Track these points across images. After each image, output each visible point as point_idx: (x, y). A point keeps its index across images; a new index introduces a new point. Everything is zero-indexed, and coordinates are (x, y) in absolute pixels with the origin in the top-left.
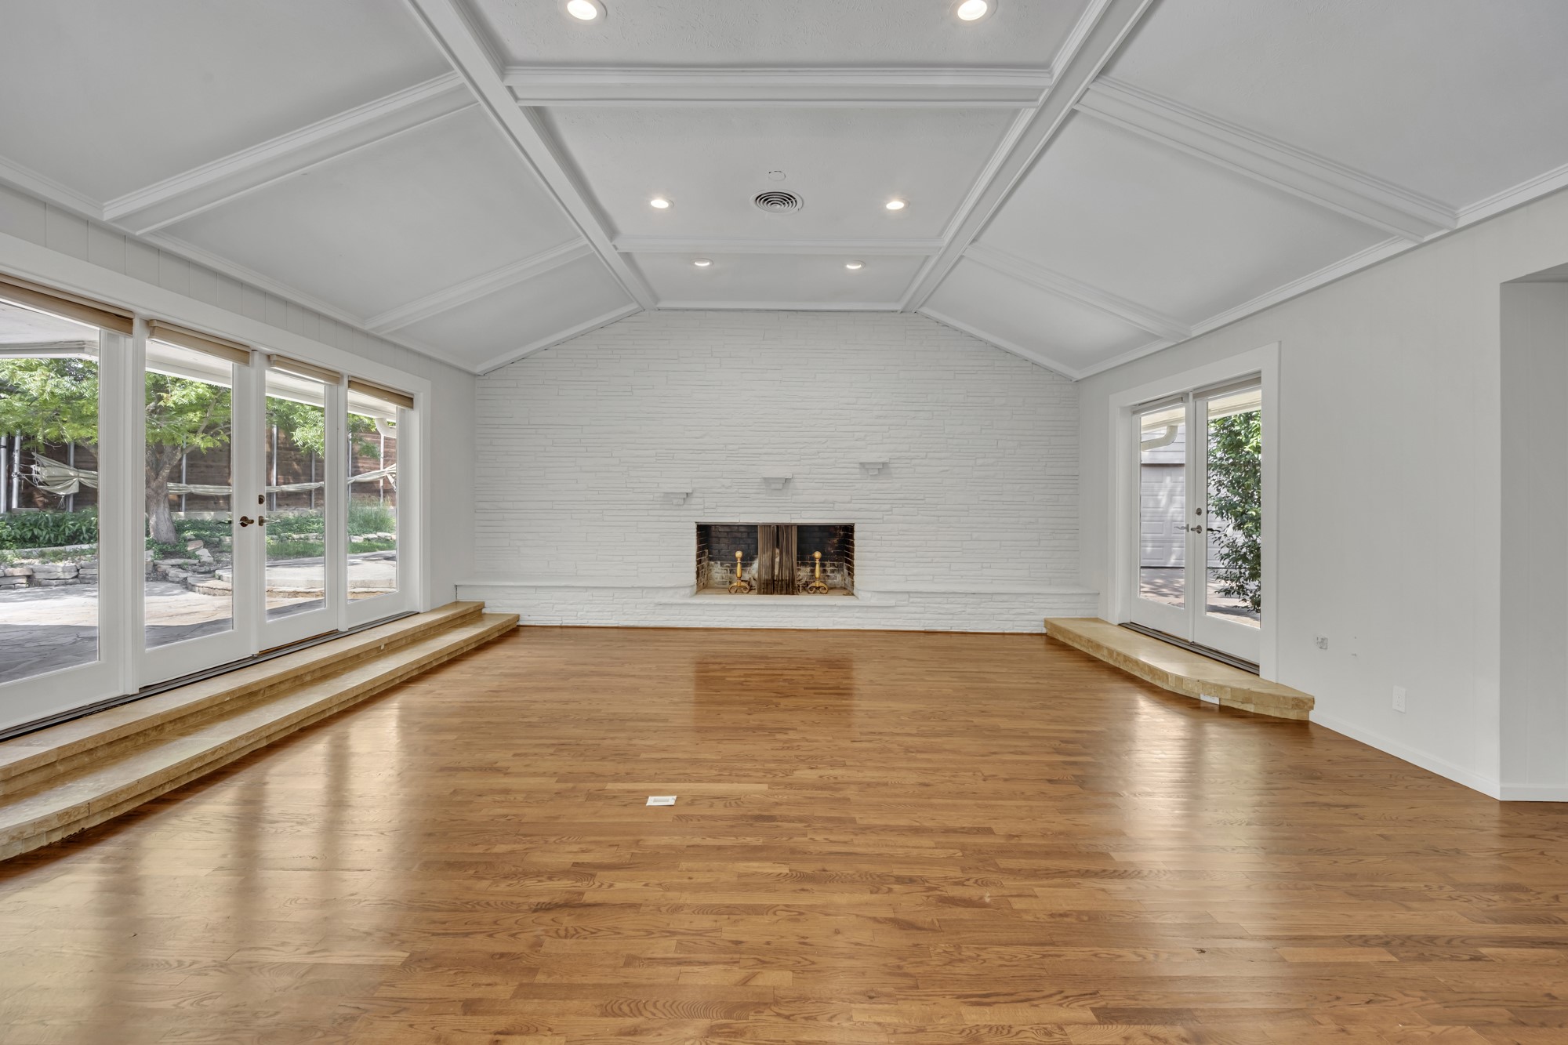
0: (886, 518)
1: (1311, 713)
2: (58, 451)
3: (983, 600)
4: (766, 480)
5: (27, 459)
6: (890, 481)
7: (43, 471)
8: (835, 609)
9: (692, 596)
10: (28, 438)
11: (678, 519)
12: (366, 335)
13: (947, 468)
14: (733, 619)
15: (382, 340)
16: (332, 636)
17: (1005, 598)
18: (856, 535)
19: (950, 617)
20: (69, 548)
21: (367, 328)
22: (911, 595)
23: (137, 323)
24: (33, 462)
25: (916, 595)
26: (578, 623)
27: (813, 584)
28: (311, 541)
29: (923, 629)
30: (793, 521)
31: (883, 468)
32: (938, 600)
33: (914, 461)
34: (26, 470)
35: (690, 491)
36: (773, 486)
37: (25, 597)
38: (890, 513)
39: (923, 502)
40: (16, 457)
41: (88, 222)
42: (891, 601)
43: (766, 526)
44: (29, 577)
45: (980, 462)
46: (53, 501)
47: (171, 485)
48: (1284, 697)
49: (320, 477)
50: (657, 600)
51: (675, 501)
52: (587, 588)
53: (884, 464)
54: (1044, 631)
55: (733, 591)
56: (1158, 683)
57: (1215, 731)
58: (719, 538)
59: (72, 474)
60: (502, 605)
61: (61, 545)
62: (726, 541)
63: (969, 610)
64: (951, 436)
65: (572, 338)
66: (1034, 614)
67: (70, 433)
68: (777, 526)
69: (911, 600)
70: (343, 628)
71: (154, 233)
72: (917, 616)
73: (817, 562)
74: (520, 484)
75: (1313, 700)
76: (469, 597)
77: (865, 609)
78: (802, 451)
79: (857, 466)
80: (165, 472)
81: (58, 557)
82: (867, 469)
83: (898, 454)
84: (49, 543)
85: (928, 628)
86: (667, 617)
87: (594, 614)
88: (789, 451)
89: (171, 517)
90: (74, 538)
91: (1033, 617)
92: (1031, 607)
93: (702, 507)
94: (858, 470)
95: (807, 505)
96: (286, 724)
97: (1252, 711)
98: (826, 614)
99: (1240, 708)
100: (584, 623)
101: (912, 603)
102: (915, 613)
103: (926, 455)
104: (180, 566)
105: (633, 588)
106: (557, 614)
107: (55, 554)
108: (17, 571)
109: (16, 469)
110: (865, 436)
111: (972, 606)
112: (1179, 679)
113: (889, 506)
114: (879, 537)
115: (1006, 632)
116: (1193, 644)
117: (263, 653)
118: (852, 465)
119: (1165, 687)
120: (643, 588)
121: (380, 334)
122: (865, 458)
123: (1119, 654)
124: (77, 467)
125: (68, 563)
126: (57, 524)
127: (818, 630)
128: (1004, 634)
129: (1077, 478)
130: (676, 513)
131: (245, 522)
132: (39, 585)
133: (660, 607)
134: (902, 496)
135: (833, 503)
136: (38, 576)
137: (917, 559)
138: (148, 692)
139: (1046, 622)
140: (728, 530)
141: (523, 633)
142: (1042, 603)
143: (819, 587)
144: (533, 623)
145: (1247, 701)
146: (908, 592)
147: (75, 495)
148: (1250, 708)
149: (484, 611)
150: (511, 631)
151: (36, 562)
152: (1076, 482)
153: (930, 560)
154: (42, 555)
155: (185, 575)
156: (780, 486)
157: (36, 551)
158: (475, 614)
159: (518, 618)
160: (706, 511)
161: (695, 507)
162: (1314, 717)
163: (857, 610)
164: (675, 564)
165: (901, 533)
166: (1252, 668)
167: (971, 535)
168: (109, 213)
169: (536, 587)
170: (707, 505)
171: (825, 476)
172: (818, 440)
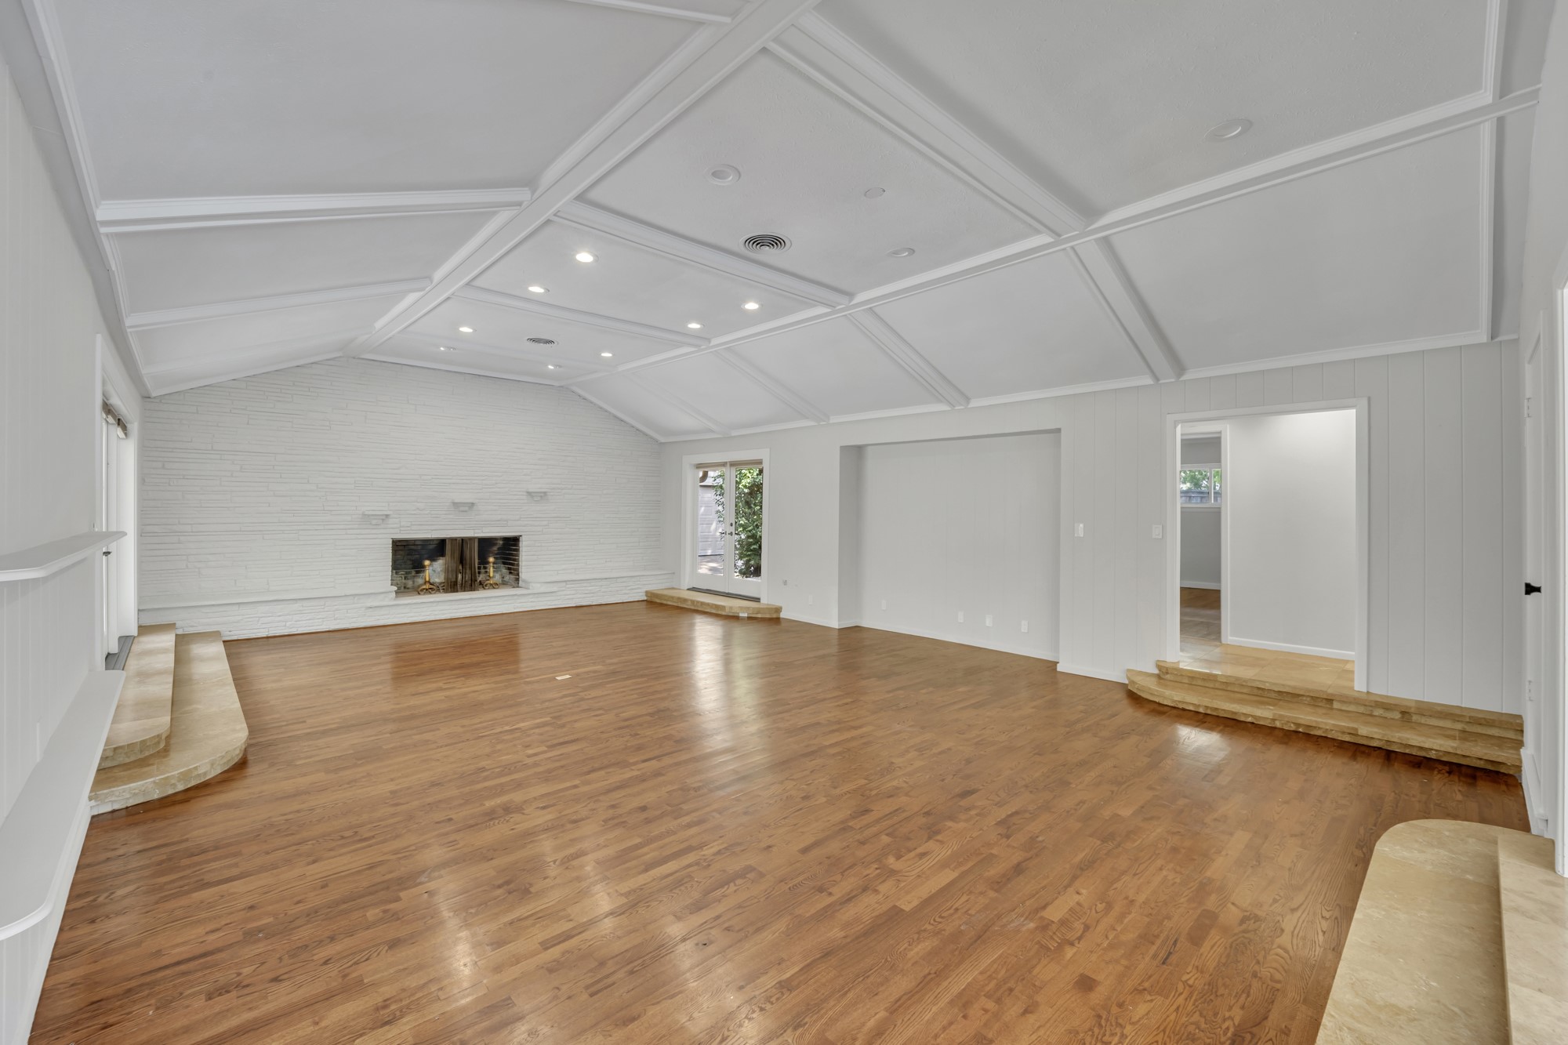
0: (544, 530)
1: (781, 613)
3: (611, 582)
4: (455, 505)
6: (548, 505)
8: (516, 597)
9: (395, 600)
11: (378, 536)
13: (585, 496)
17: (621, 580)
18: (521, 544)
22: (568, 583)
26: (286, 632)
27: (490, 582)
29: (574, 605)
30: (476, 535)
31: (543, 496)
32: (585, 585)
33: (564, 491)
35: (388, 513)
36: (462, 509)
38: (551, 526)
39: (569, 519)
42: (554, 588)
43: (453, 540)
45: (605, 492)
48: (771, 609)
50: (369, 605)
51: (374, 522)
52: (296, 600)
53: (545, 493)
54: (645, 598)
55: (422, 593)
56: (720, 612)
57: (739, 631)
60: (196, 624)
63: (602, 590)
64: (588, 474)
66: (640, 588)
68: (462, 540)
69: (568, 586)
72: (570, 596)
73: (492, 565)
74: (201, 507)
75: (781, 608)
76: (158, 617)
77: (537, 595)
78: (484, 482)
79: (525, 494)
82: (532, 496)
83: (554, 486)
85: (578, 604)
86: (378, 617)
87: (304, 622)
88: (475, 482)
91: (639, 591)
92: (638, 584)
93: (398, 526)
94: (525, 497)
95: (484, 524)
97: (757, 617)
98: (509, 602)
100: (294, 631)
101: (568, 588)
103: (572, 487)
105: (346, 596)
106: (264, 626)
110: (531, 472)
111: (602, 586)
112: (731, 608)
113: (550, 522)
114: (539, 544)
115: (624, 601)
116: (728, 594)
118: (521, 493)
119: (724, 613)
120: (352, 596)
122: (533, 488)
123: (698, 602)
129: (659, 502)
130: (376, 531)
133: (371, 610)
134: (556, 515)
135: (507, 521)
137: (566, 559)
139: (647, 592)
142: (641, 581)
143: (493, 584)
144: (235, 638)
145: (758, 613)
146: (565, 581)
148: (759, 616)
149: (177, 631)
152: (659, 505)
156: (466, 509)
159: (220, 635)
160: (402, 529)
161: (391, 526)
162: (783, 615)
163: (531, 596)
164: (372, 574)
165: (555, 540)
166: (757, 600)
167: (599, 540)
169: (240, 604)
170: (402, 524)
171: (501, 501)
172: (496, 474)
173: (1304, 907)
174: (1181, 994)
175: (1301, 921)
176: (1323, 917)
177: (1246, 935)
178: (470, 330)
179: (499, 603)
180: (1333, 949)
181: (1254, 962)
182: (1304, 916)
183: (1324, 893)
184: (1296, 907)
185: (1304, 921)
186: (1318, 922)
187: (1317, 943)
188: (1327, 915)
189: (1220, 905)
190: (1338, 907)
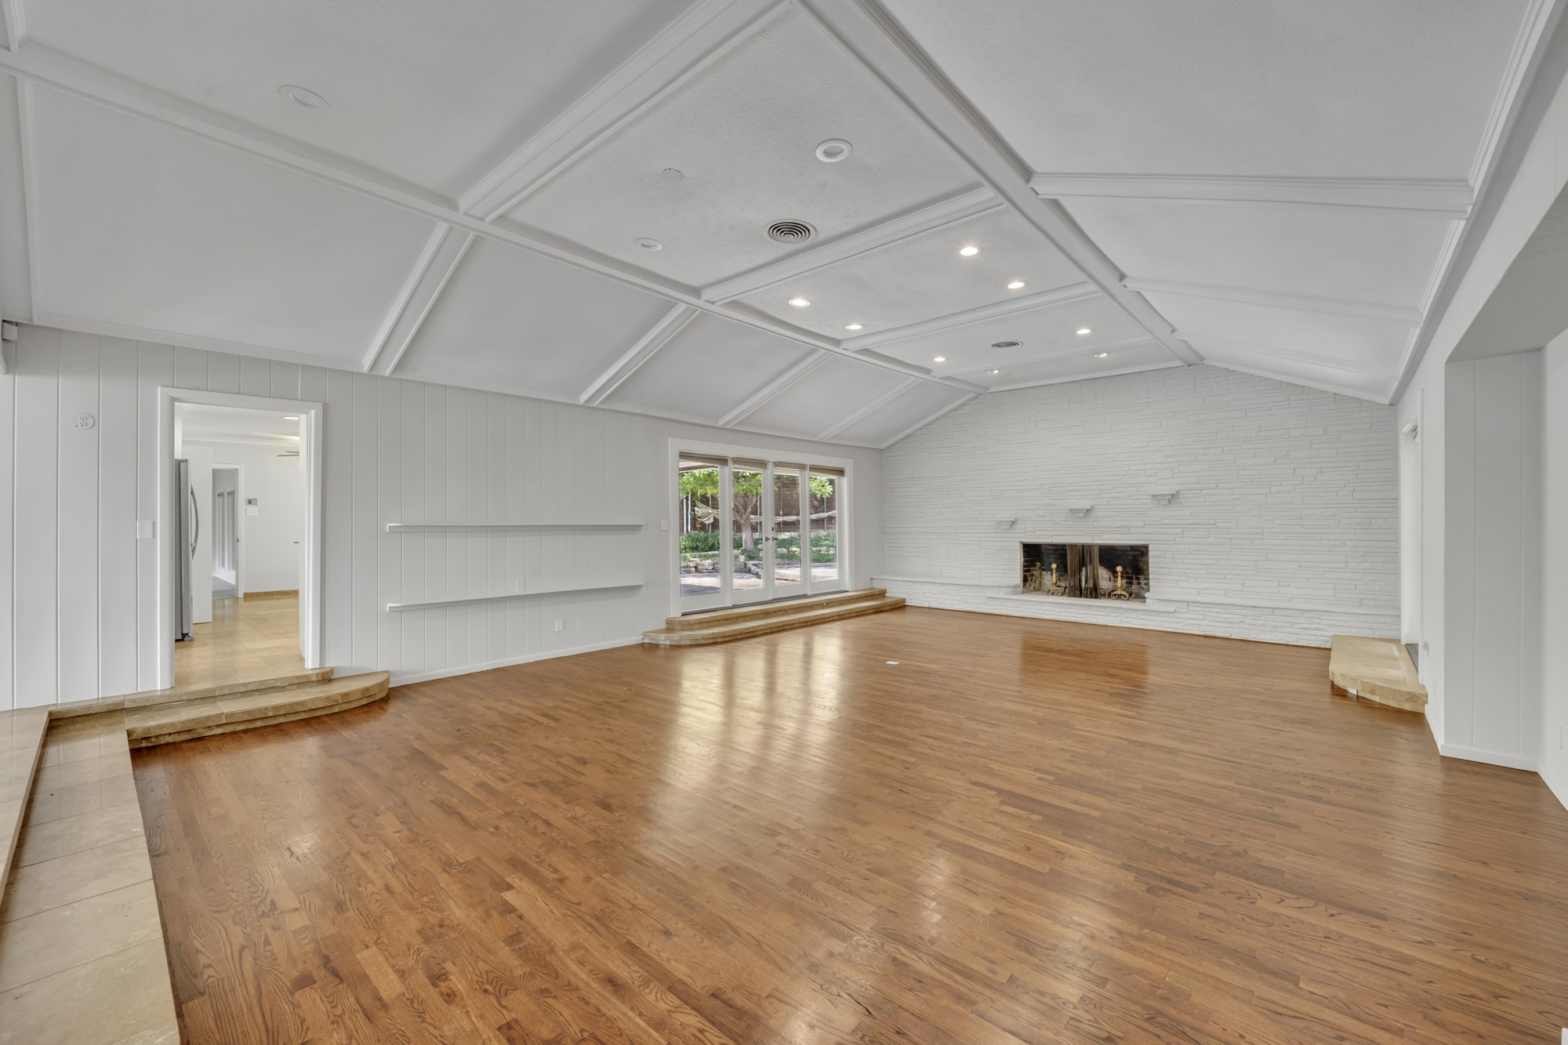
0: (1177, 539)
1: (1423, 706)
2: (705, 500)
3: (1264, 613)
4: (1072, 510)
5: (694, 505)
6: (1181, 509)
7: (701, 510)
8: (1121, 611)
10: (693, 494)
11: (1007, 539)
12: (817, 442)
13: (1239, 496)
14: (1041, 612)
15: (825, 443)
16: (805, 596)
17: (1288, 613)
18: (1151, 554)
19: (1231, 625)
20: (710, 553)
21: (816, 440)
22: (1190, 604)
23: (729, 460)
24: (695, 506)
25: (1195, 605)
26: (939, 606)
27: (1116, 592)
28: (822, 552)
29: (1202, 634)
30: (1097, 542)
31: (1173, 498)
32: (1216, 610)
33: (1204, 492)
34: (693, 510)
35: (1013, 520)
36: (1078, 515)
37: (694, 576)
38: (1182, 536)
39: (1213, 526)
40: (689, 502)
41: (714, 428)
42: (1170, 608)
43: (1074, 546)
44: (696, 567)
45: (1274, 489)
46: (703, 527)
47: (752, 516)
48: (1399, 691)
49: (798, 514)
51: (1004, 527)
53: (1173, 495)
54: (1330, 646)
55: (1050, 594)
58: (1048, 554)
59: (710, 511)
60: (895, 592)
61: (707, 551)
62: (1053, 556)
63: (1248, 621)
64: (1242, 468)
65: (937, 419)
66: (1322, 630)
67: (710, 491)
68: (1083, 546)
69: (1190, 608)
70: (809, 594)
71: (733, 426)
72: (1196, 622)
73: (1119, 574)
75: (1426, 696)
76: (878, 586)
77: (1148, 613)
78: (1101, 487)
79: (1150, 497)
80: (749, 510)
81: (706, 557)
82: (1159, 500)
83: (1188, 486)
84: (703, 550)
85: (1207, 633)
88: (1090, 487)
89: (752, 535)
90: (712, 548)
93: (1027, 531)
94: (1150, 501)
95: (1106, 529)
96: (777, 625)
97: (1378, 701)
98: (1114, 614)
99: (1370, 698)
101: (1191, 610)
102: (1194, 619)
103: (1217, 486)
104: (756, 565)
105: (973, 585)
107: (705, 556)
108: (691, 564)
109: (689, 510)
110: (1156, 473)
111: (1251, 618)
112: (1333, 673)
113: (1181, 530)
114: (1170, 556)
115: (1290, 643)
117: (775, 599)
118: (1145, 497)
120: (978, 586)
121: (824, 441)
122: (1156, 491)
124: (713, 508)
125: (710, 561)
126: (706, 539)
127: (1107, 626)
128: (1287, 645)
129: (1395, 501)
130: (1006, 535)
131: (767, 539)
132: (700, 572)
134: (1193, 521)
135: (1129, 528)
136: (700, 567)
137: (1209, 576)
138: (735, 607)
139: (1334, 637)
140: (1054, 548)
141: (907, 609)
142: (1330, 620)
143: (1121, 595)
144: (912, 604)
145: (1373, 692)
146: (1187, 602)
147: (712, 523)
148: (1376, 699)
149: (886, 594)
150: (899, 607)
151: (698, 560)
152: (1394, 505)
153: (1221, 576)
154: (700, 556)
155: (757, 570)
156: (1082, 515)
157: (698, 554)
158: (882, 594)
159: (904, 600)
160: (1028, 534)
161: (1019, 531)
162: (1425, 709)
163: (1140, 613)
164: (1004, 570)
165: (1192, 552)
167: (1266, 556)
168: (720, 423)
169: (914, 582)
171: (1122, 506)
172: (1114, 478)
173: (237, 959)
174: (260, 846)
175: (227, 944)
176: (210, 965)
177: (259, 899)
178: (943, 359)
179: (1102, 614)
180: (180, 945)
181: (235, 889)
182: (229, 952)
183: (229, 994)
184: (244, 954)
185: (225, 947)
186: (211, 957)
187: (198, 939)
188: (210, 971)
189: (305, 901)
190: (202, 991)
